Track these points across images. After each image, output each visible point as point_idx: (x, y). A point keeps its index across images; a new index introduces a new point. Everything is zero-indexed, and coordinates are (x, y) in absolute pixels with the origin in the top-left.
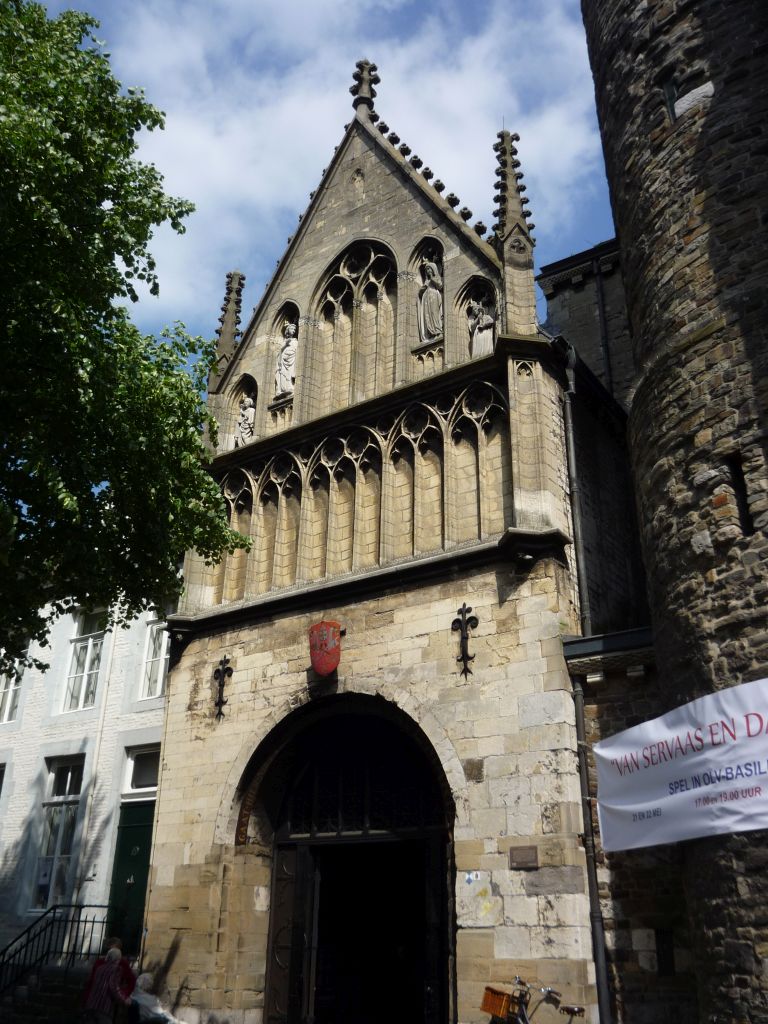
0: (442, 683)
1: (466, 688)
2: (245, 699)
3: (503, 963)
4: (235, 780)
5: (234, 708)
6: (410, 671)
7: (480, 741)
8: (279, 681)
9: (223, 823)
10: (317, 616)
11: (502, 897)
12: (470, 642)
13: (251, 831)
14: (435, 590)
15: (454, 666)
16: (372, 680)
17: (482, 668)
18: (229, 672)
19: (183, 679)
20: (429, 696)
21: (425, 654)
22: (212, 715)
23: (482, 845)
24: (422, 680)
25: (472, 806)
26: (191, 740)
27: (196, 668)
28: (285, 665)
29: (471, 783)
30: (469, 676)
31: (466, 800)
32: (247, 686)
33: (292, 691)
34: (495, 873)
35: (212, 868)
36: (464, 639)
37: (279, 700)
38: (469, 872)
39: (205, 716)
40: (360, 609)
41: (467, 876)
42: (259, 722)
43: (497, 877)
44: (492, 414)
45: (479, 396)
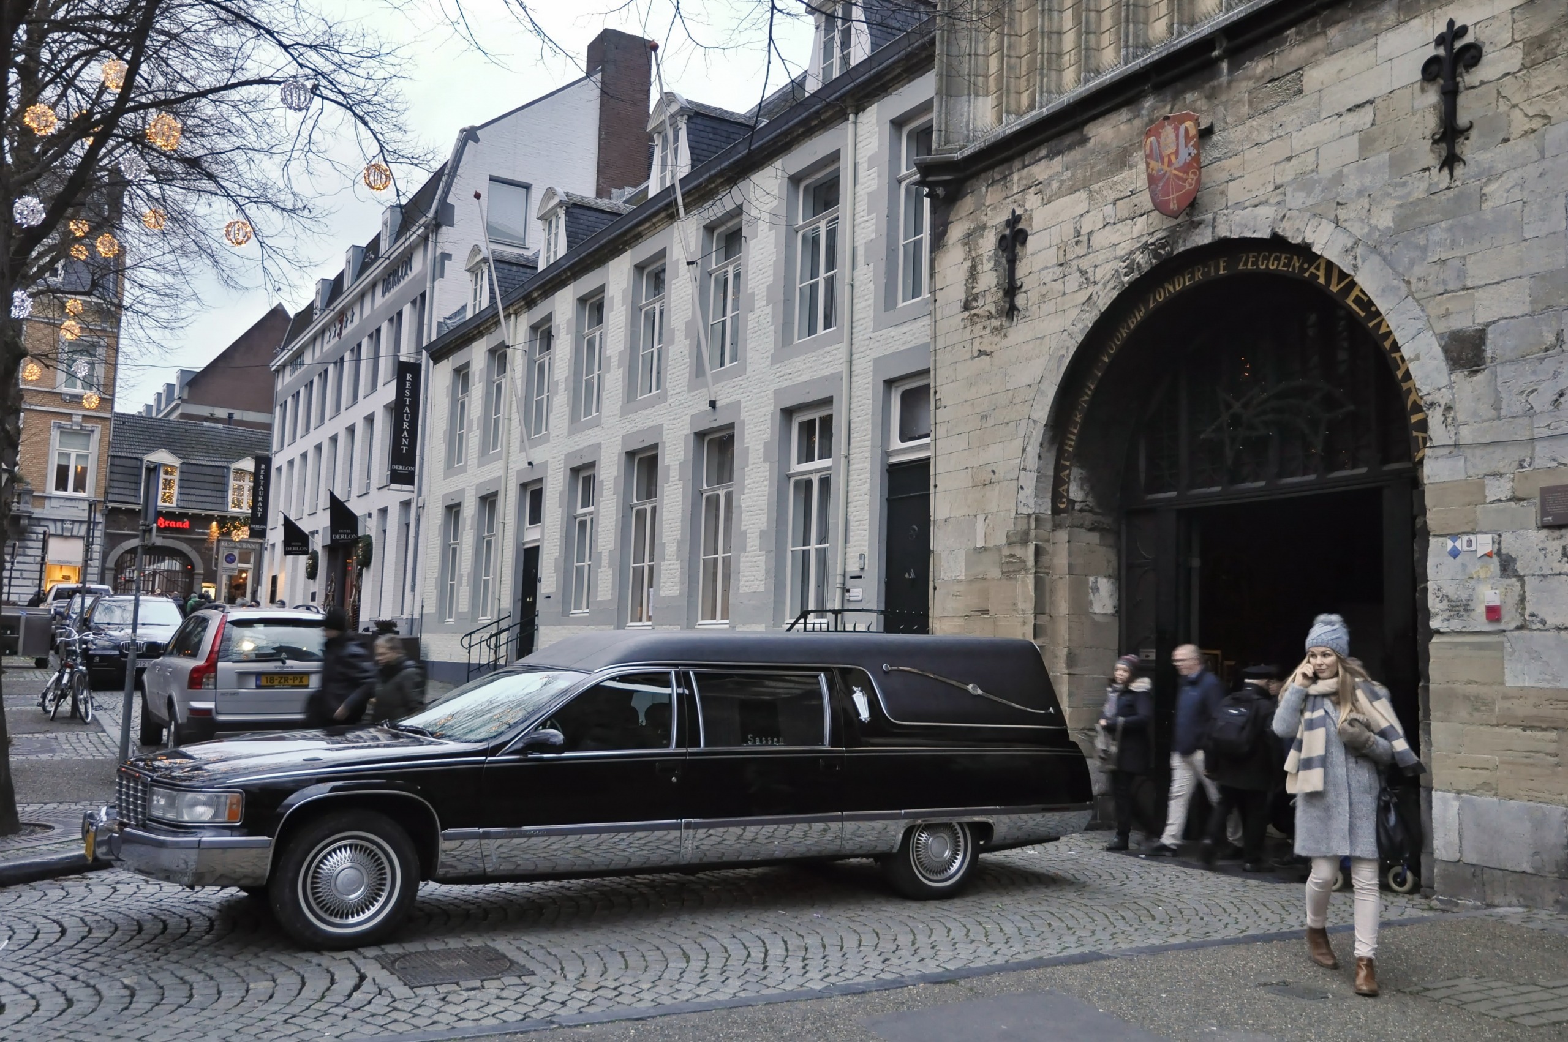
0: (1401, 192)
1: (1451, 194)
2: (1047, 280)
3: (1522, 693)
4: (1042, 412)
5: (1033, 296)
6: (1338, 179)
7: (1479, 294)
8: (1106, 239)
9: (1029, 481)
10: (1161, 110)
11: (1521, 578)
12: (1463, 100)
13: (1075, 492)
15: (1427, 155)
16: (1263, 211)
17: (1484, 148)
18: (1022, 237)
20: (1373, 222)
21: (1367, 143)
22: (1000, 313)
23: (1482, 488)
24: (1360, 193)
25: (1461, 418)
26: (973, 358)
27: (970, 239)
28: (1109, 210)
29: (1459, 376)
30: (1459, 170)
31: (1449, 408)
32: (1051, 256)
33: (1123, 253)
34: (1507, 537)
35: (1018, 551)
36: (1450, 96)
37: (1104, 272)
38: (1454, 536)
39: (990, 316)
40: (1238, 80)
41: (1450, 544)
42: (1074, 313)
43: (1510, 544)
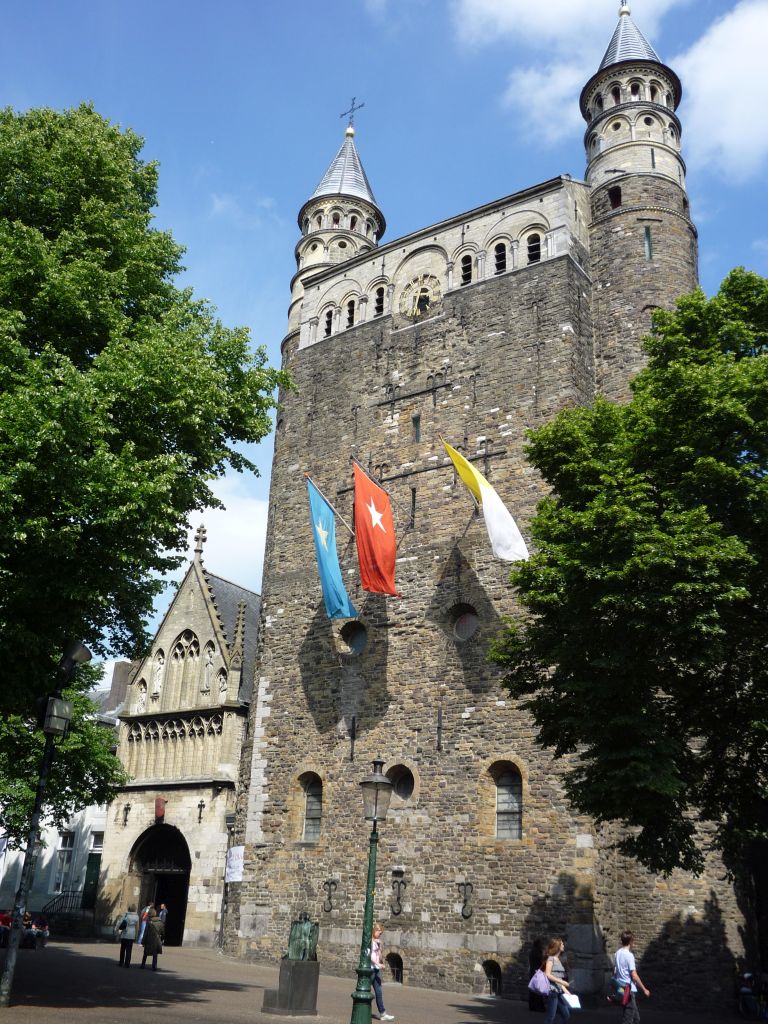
0: (193, 825)
1: (199, 828)
2: (134, 820)
4: (129, 850)
5: (130, 823)
6: (185, 819)
7: (200, 845)
8: (146, 815)
9: (124, 865)
10: (160, 793)
11: (200, 894)
12: (202, 813)
13: (134, 868)
14: (195, 792)
15: (197, 820)
16: (173, 821)
17: (204, 822)
18: (129, 809)
19: (113, 809)
20: (189, 829)
21: (190, 814)
22: (123, 825)
23: (197, 878)
24: (188, 823)
25: (196, 866)
26: (115, 833)
27: (118, 805)
28: (148, 810)
29: (196, 859)
30: (201, 824)
31: (195, 864)
32: (135, 816)
33: (150, 820)
35: (120, 880)
36: (201, 811)
37: (146, 823)
38: (192, 886)
39: (120, 825)
40: (173, 794)
42: (138, 830)
43: (199, 888)
44: (220, 728)
45: (218, 721)
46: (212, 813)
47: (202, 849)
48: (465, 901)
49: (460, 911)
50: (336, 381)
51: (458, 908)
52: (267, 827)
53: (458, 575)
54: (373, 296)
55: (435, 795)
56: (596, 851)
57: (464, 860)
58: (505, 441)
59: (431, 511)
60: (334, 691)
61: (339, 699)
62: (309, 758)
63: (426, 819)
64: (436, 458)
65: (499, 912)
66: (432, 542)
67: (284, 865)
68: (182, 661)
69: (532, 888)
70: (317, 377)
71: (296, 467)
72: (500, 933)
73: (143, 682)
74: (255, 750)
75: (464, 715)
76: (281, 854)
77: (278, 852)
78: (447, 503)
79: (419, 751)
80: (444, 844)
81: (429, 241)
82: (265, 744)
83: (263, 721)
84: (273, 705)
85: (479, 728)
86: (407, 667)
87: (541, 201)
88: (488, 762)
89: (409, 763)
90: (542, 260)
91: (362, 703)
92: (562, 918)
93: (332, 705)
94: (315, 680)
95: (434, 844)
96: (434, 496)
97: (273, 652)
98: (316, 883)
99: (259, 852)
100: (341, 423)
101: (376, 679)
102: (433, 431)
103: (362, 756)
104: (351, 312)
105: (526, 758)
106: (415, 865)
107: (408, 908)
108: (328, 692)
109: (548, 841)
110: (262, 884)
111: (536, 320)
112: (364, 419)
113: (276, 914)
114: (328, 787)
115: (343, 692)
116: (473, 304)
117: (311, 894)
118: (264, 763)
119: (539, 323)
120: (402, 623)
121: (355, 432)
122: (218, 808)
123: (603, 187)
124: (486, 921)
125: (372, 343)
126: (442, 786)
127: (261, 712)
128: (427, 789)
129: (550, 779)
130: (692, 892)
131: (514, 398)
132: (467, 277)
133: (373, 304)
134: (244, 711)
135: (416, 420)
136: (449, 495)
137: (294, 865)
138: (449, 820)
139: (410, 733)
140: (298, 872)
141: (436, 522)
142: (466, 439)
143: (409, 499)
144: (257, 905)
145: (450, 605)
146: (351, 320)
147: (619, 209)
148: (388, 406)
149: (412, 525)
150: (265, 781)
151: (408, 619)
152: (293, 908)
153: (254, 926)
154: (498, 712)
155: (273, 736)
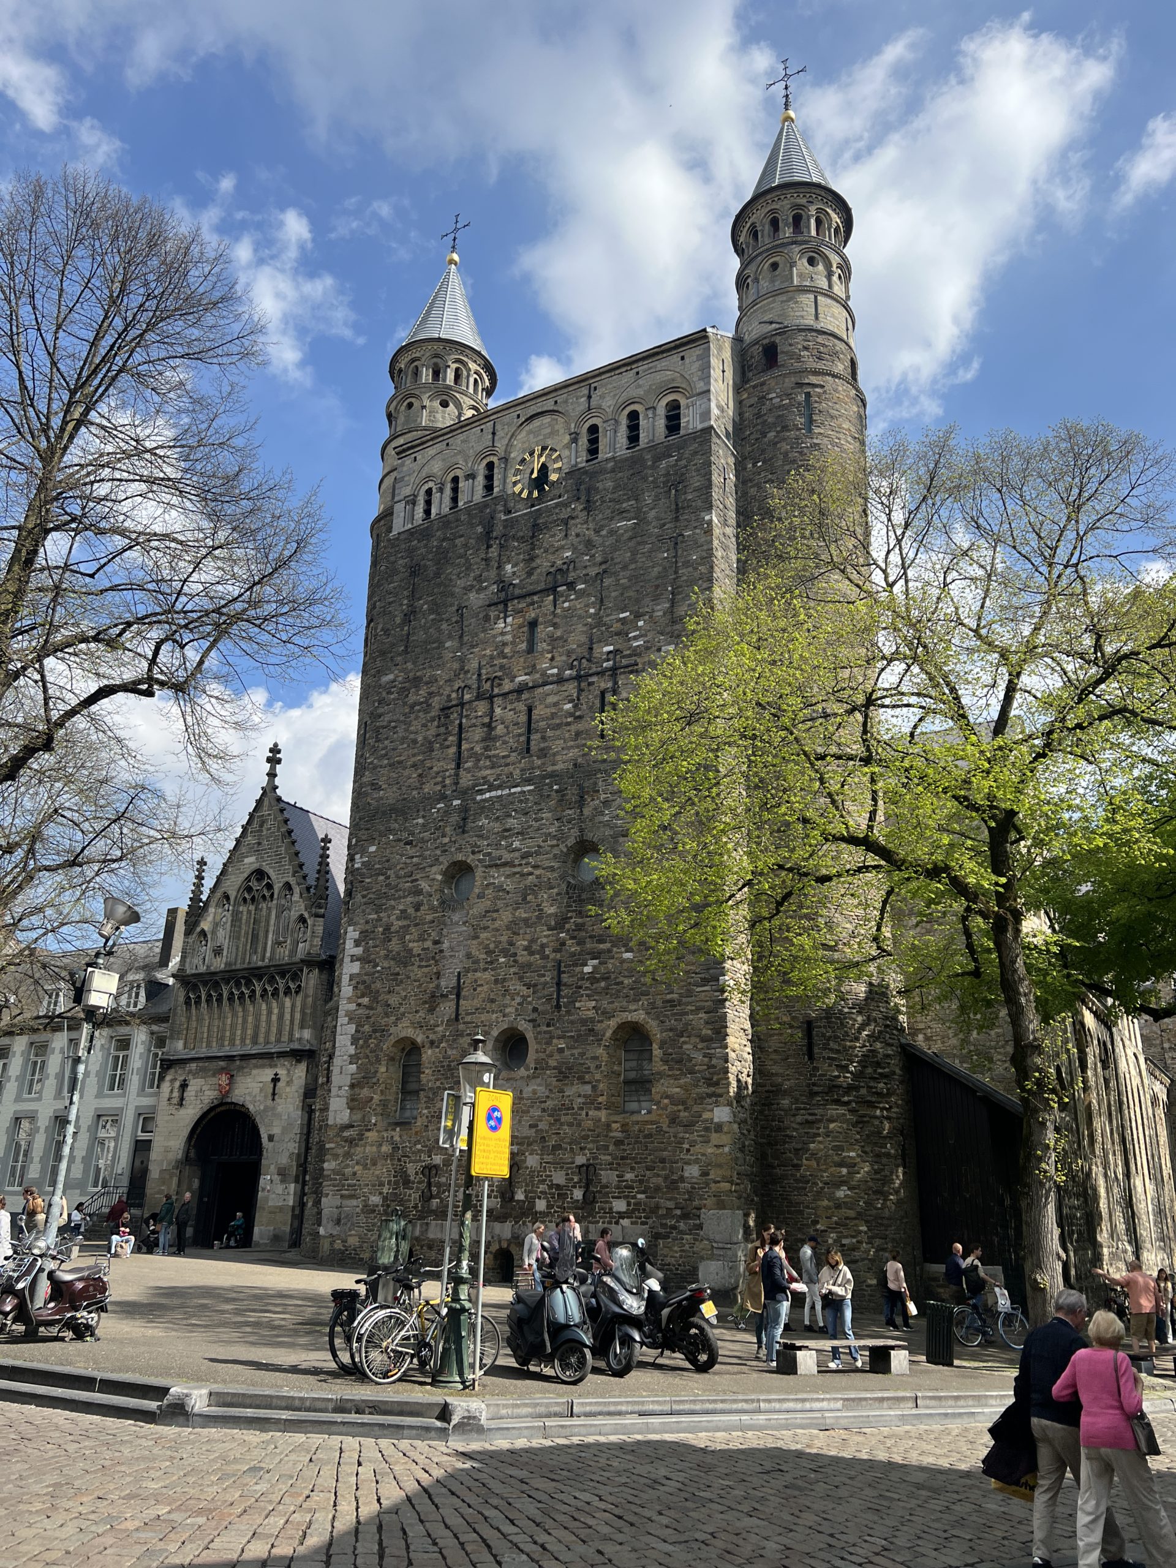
0: (265, 1104)
1: (273, 1106)
2: (192, 1099)
3: (270, 1206)
4: (186, 1135)
5: (187, 1102)
6: (255, 1096)
7: (273, 1127)
8: (207, 1093)
9: (180, 1152)
10: (225, 1065)
11: (273, 1185)
12: (276, 1088)
13: (192, 1156)
14: (267, 1063)
15: (270, 1097)
16: (241, 1098)
17: (279, 1098)
19: (166, 1087)
20: (260, 1107)
21: (261, 1090)
22: (178, 1104)
23: (270, 1166)
24: (259, 1101)
25: (269, 1152)
26: (168, 1115)
27: (173, 1081)
28: (209, 1086)
29: (269, 1143)
30: (275, 1100)
31: (267, 1150)
32: (193, 1093)
33: (211, 1098)
35: (174, 1171)
37: (206, 1101)
38: (265, 1175)
39: (175, 1105)
40: (240, 1066)
42: (197, 1110)
43: (272, 1178)
44: (299, 986)
45: (296, 977)
46: (288, 1089)
47: (276, 1131)
48: (587, 1186)
49: (580, 1197)
50: (437, 575)
51: (578, 1194)
52: (354, 1103)
53: (581, 807)
54: (481, 470)
55: (552, 1063)
56: (736, 1126)
57: (585, 1137)
58: (636, 653)
59: (549, 733)
60: (436, 943)
61: (441, 951)
62: (405, 1023)
63: (542, 1091)
64: (555, 671)
65: (626, 1197)
66: (550, 769)
67: (374, 1149)
68: (252, 908)
69: (663, 1169)
70: (415, 571)
71: (391, 677)
72: (625, 1222)
73: (203, 933)
74: (341, 1013)
75: (587, 969)
76: (372, 1136)
77: (368, 1134)
78: (568, 724)
79: (535, 1010)
80: (563, 1119)
81: (549, 405)
82: (353, 1006)
83: (351, 978)
84: (363, 959)
85: (603, 984)
86: (522, 914)
87: (683, 358)
88: (613, 1023)
89: (523, 1026)
90: (682, 432)
91: (469, 956)
92: (696, 1203)
93: (433, 958)
94: (413, 930)
95: (552, 1120)
96: (553, 716)
97: (364, 897)
98: (411, 1169)
99: (345, 1134)
100: (444, 626)
101: (485, 928)
102: (552, 640)
103: (468, 1018)
104: (455, 490)
105: (657, 1018)
106: (529, 1144)
107: (520, 1196)
108: (428, 944)
109: (682, 1114)
110: (348, 1171)
111: (673, 507)
112: (471, 623)
113: (365, 1206)
114: (428, 1054)
115: (446, 945)
116: (600, 485)
117: (407, 1182)
118: (352, 1028)
119: (677, 510)
120: (517, 862)
121: (461, 637)
122: (295, 1082)
123: (756, 342)
124: (611, 1209)
125: (480, 529)
126: (561, 1051)
127: (349, 969)
128: (542, 1055)
129: (685, 1043)
130: (844, 1171)
131: (647, 600)
132: (593, 451)
133: (480, 480)
134: (328, 965)
135: (533, 624)
136: (571, 715)
137: (386, 1149)
138: (570, 1091)
139: (525, 991)
140: (391, 1156)
141: (556, 746)
142: (591, 649)
143: (523, 718)
144: (342, 1196)
145: (571, 842)
146: (455, 500)
147: (776, 372)
148: (501, 607)
149: (528, 750)
150: (352, 1050)
151: (523, 858)
152: (385, 1199)
153: (338, 1222)
154: (625, 966)
155: (362, 996)
